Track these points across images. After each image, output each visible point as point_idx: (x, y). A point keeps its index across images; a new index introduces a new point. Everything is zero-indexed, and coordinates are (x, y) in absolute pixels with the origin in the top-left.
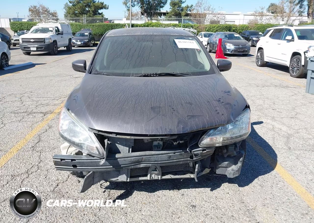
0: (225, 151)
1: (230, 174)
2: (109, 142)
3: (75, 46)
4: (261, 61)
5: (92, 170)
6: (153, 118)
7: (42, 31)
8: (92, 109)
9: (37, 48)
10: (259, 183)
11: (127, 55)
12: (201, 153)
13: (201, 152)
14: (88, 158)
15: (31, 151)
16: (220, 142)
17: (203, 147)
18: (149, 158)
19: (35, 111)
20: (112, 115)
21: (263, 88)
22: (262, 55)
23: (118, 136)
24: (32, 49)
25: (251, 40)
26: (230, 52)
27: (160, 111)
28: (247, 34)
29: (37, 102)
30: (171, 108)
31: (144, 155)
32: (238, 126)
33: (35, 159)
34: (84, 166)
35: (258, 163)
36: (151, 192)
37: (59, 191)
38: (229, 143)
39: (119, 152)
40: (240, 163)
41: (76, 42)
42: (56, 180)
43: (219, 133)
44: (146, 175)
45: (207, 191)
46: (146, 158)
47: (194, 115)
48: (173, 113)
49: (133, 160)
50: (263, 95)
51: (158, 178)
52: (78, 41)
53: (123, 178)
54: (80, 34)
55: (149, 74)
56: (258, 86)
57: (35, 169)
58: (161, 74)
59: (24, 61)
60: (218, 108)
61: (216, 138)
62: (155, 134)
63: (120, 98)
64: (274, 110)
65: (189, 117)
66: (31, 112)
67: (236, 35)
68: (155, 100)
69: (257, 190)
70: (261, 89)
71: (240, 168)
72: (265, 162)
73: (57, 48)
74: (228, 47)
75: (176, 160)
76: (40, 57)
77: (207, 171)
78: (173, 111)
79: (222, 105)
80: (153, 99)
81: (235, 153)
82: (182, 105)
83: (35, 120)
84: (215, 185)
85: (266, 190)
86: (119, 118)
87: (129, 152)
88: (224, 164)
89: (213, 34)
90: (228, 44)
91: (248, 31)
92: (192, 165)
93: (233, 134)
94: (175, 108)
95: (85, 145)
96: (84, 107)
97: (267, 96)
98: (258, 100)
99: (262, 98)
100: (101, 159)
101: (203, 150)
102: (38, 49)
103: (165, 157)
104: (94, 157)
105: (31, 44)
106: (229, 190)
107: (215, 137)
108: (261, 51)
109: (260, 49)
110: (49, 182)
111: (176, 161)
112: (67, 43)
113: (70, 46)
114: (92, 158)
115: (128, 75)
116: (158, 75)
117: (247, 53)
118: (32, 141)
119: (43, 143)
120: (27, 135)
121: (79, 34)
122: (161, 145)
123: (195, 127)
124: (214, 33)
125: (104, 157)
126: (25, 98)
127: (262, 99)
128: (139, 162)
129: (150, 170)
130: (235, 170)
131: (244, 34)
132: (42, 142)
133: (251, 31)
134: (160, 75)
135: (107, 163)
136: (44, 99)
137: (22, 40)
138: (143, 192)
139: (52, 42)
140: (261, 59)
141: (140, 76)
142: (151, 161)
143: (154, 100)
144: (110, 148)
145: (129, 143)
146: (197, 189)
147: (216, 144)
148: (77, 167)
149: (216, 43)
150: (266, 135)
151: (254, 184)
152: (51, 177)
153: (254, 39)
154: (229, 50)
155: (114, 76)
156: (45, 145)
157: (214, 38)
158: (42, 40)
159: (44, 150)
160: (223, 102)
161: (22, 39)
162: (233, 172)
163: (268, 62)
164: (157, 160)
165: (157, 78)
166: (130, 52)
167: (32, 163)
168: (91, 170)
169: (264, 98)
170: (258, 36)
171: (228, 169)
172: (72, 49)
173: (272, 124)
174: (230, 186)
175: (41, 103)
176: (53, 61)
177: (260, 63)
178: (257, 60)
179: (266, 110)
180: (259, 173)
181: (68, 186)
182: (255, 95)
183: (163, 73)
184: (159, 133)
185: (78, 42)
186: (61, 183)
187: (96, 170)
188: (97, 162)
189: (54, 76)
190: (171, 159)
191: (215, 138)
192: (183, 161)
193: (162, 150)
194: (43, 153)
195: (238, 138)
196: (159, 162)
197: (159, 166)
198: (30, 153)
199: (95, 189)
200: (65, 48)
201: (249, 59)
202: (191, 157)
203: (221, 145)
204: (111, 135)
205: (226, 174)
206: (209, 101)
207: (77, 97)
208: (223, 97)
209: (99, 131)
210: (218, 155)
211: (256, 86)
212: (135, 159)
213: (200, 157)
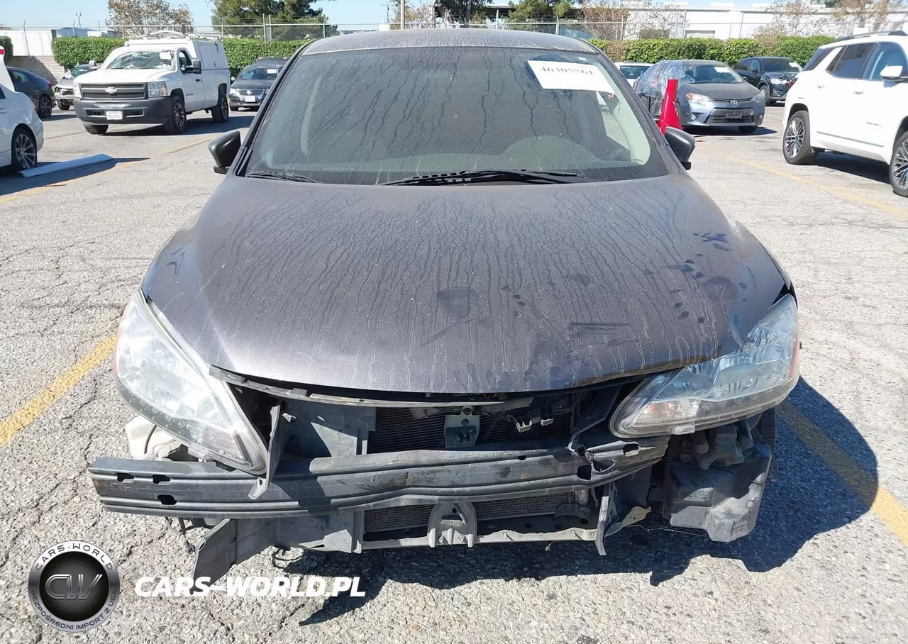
0: (704, 448)
1: (720, 526)
2: (288, 417)
3: (240, 109)
4: (799, 145)
5: (227, 515)
6: (443, 331)
7: (140, 62)
8: (227, 299)
9: (125, 112)
10: (817, 558)
11: (366, 111)
12: (619, 458)
13: (621, 453)
14: (211, 474)
15: (61, 433)
16: (690, 418)
17: (626, 437)
18: (428, 476)
19: (93, 300)
20: (294, 321)
21: (810, 231)
22: (804, 128)
23: (315, 397)
24: (110, 116)
25: (765, 84)
26: (701, 122)
27: (469, 307)
28: (752, 68)
29: (105, 272)
30: (511, 294)
31: (410, 463)
32: (751, 359)
33: (70, 460)
34: (199, 499)
35: (809, 481)
36: (440, 586)
37: (131, 574)
38: (721, 422)
39: (325, 453)
40: (756, 490)
41: (243, 96)
42: (128, 535)
43: (684, 384)
44: (423, 532)
45: (636, 585)
46: (417, 473)
47: (596, 320)
48: (516, 314)
49: (372, 481)
50: (811, 252)
51: (465, 540)
52: (249, 92)
53: (339, 541)
54: (254, 71)
55: (439, 175)
56: (792, 225)
57: (63, 494)
58: (479, 174)
59: (86, 151)
60: (683, 297)
61: (675, 403)
62: (447, 392)
63: (328, 259)
64: (850, 299)
65: (575, 328)
66: (83, 305)
67: (719, 70)
68: (455, 264)
69: (812, 582)
70: (802, 231)
71: (754, 507)
72: (832, 477)
73: (182, 113)
74: (694, 107)
75: (526, 483)
76: (133, 140)
77: (638, 514)
78: (518, 308)
79: (696, 286)
80: (448, 261)
81: (739, 456)
82: (551, 284)
83: (91, 329)
84: (665, 563)
85: (843, 583)
86: (319, 330)
87: (359, 452)
88: (701, 491)
89: (648, 67)
90: (696, 97)
91: (754, 59)
92: (587, 498)
93: (735, 389)
94: (525, 297)
95: (198, 429)
96: (201, 290)
97: (824, 255)
98: (794, 269)
99: (810, 262)
100: (256, 477)
101: (626, 448)
102: (128, 116)
103: (487, 471)
104: (231, 469)
105: (109, 100)
106: (711, 581)
107: (672, 400)
108: (801, 117)
109: (799, 108)
110: (102, 541)
111: (527, 486)
112: (214, 96)
113: (222, 107)
114: (226, 473)
115: (368, 179)
116: (469, 179)
117: (753, 124)
118: (68, 397)
119: (104, 406)
120: (57, 378)
121: (250, 72)
122: (473, 428)
123: (601, 368)
124: (652, 65)
125: (266, 473)
126: (70, 260)
127: (809, 264)
128: (396, 488)
129: (435, 515)
130: (738, 515)
131: (745, 69)
132: (102, 400)
133: (766, 57)
134: (477, 178)
135: (279, 490)
136: (127, 263)
137: (81, 90)
138: (415, 584)
139: (169, 95)
140: (800, 141)
141: (409, 181)
142: (438, 484)
143: (450, 267)
144: (293, 437)
145: (360, 421)
146: (600, 576)
147: (672, 425)
148: (175, 502)
149: (658, 94)
150: (831, 385)
151: (800, 559)
152: (112, 523)
153: (775, 81)
154: (697, 114)
155: (318, 181)
156: (108, 413)
157: (651, 79)
158: (139, 90)
159: (105, 427)
160: (700, 275)
161: (83, 86)
162: (731, 521)
163: (823, 150)
164: (459, 483)
165: (465, 188)
166: (376, 103)
167: (57, 472)
168: (223, 515)
169: (814, 262)
170: (786, 73)
171: (713, 510)
172: (230, 116)
173: (848, 347)
174: (715, 567)
175: (117, 277)
176: (170, 151)
177: (795, 154)
178: (787, 145)
179: (824, 300)
180: (817, 517)
181: (165, 559)
182: (783, 253)
183: (489, 172)
184: (466, 389)
185: (247, 95)
186: (142, 547)
187: (241, 515)
188: (243, 486)
189: (167, 195)
190: (509, 478)
191: (671, 406)
192: (554, 485)
193: (479, 445)
194: (97, 440)
195: (756, 402)
196: (468, 489)
197: (468, 504)
198: (57, 438)
199: (252, 570)
200: (207, 112)
201: (760, 141)
202: (584, 472)
203: (691, 429)
204: (288, 394)
205: (704, 527)
206: (652, 269)
207: (182, 254)
208: (701, 255)
209: (247, 378)
210: (678, 459)
211: (785, 223)
212: (379, 476)
213: (616, 471)
